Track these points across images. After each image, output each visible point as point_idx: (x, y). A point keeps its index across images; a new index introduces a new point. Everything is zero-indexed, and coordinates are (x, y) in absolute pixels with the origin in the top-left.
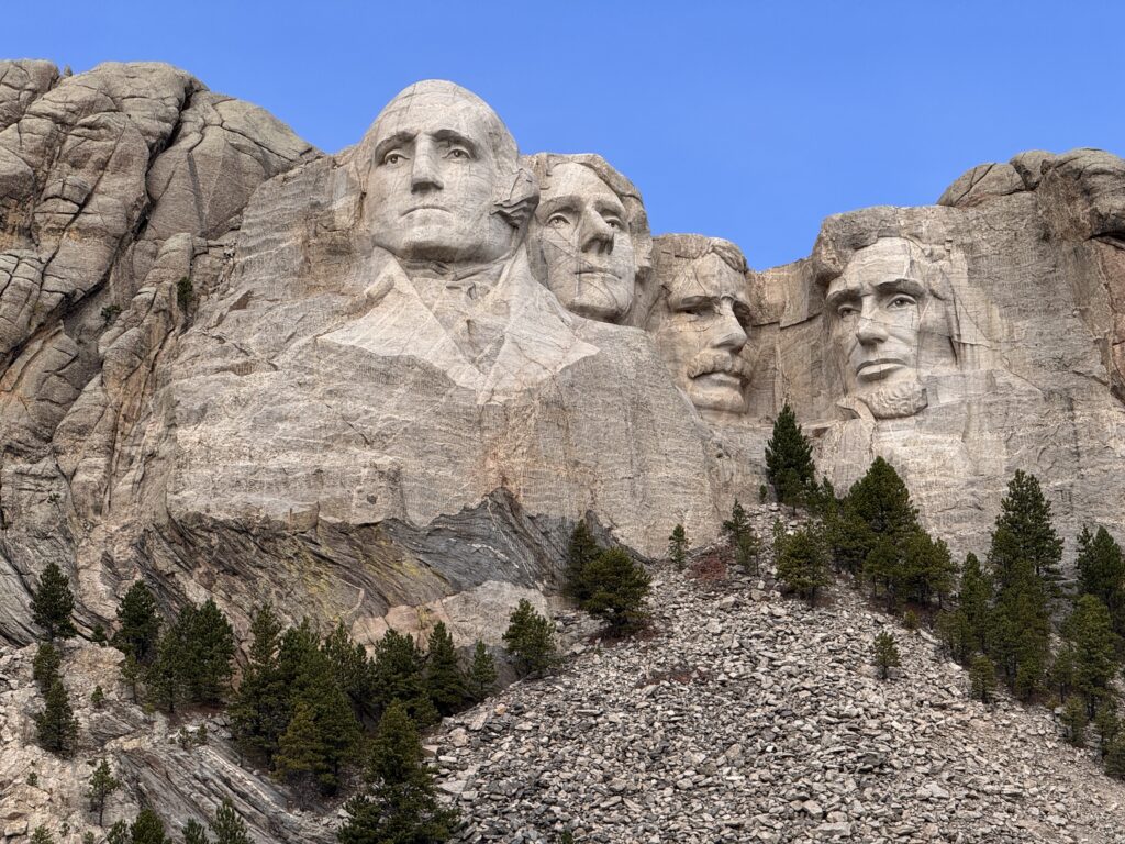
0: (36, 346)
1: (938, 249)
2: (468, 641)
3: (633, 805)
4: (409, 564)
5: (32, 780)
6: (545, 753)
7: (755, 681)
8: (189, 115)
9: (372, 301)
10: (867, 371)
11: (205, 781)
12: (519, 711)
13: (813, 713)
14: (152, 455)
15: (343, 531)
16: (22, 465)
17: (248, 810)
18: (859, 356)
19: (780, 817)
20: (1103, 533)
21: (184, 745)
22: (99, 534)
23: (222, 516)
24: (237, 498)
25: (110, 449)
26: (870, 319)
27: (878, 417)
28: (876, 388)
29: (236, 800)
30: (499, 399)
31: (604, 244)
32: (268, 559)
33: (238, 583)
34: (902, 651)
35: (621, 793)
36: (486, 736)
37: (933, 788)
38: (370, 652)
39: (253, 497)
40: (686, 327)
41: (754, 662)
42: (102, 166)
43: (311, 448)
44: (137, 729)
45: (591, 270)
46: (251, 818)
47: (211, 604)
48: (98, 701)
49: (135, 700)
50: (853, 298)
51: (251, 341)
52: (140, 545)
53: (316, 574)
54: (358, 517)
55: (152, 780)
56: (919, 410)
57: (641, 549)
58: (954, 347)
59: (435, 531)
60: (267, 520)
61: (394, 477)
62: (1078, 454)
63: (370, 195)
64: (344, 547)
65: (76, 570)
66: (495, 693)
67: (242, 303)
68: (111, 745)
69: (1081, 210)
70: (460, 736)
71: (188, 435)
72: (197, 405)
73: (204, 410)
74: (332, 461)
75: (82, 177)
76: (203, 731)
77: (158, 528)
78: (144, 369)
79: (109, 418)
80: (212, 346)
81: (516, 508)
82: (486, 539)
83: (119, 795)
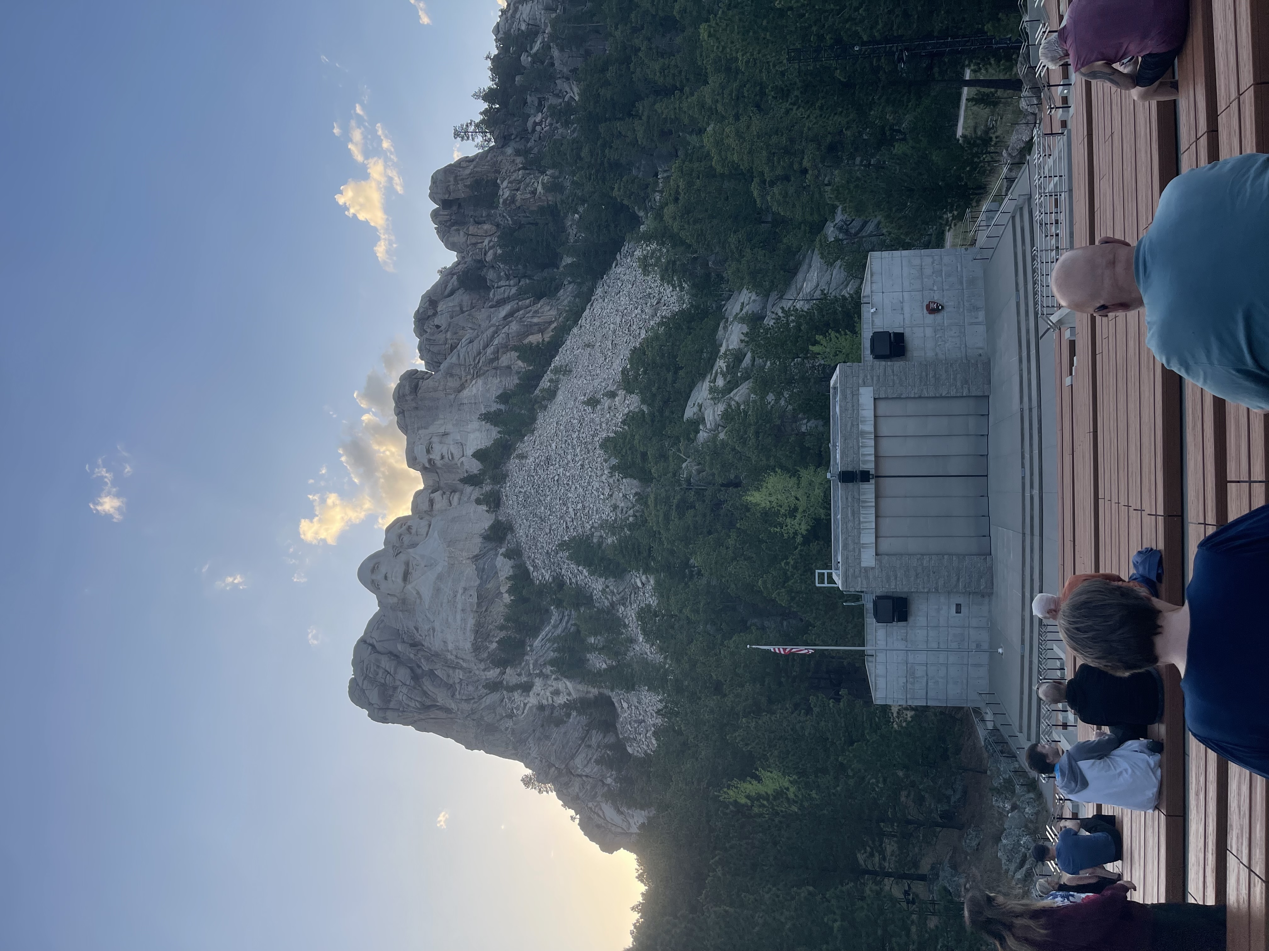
0: (425, 688)
1: (418, 437)
2: (511, 570)
3: (554, 527)
4: (489, 586)
5: (538, 695)
6: (540, 551)
7: (525, 492)
8: (368, 641)
9: (418, 593)
10: (450, 458)
11: (542, 646)
12: (529, 557)
13: (533, 476)
14: (456, 656)
15: (479, 605)
16: (457, 693)
17: (550, 634)
18: (446, 460)
19: (558, 487)
20: (497, 398)
21: (532, 651)
22: (477, 672)
23: (473, 638)
24: (468, 633)
25: (454, 668)
26: (436, 456)
27: (463, 456)
28: (455, 456)
29: (547, 637)
30: (446, 559)
31: (409, 528)
32: (486, 625)
33: (491, 634)
34: (520, 452)
35: (550, 530)
36: (535, 567)
37: (554, 446)
38: (512, 598)
39: (468, 629)
40: (437, 506)
41: (520, 492)
42: (378, 667)
43: (456, 612)
44: (528, 664)
45: (417, 532)
46: (553, 633)
47: (497, 642)
48: (519, 675)
49: (521, 664)
50: (430, 461)
51: (427, 627)
52: (481, 661)
53: (491, 612)
54: (475, 600)
55: (541, 661)
56: (462, 445)
57: (492, 522)
58: (445, 434)
59: (481, 578)
60: (474, 625)
61: (465, 589)
62: (475, 403)
63: (389, 592)
64: (483, 604)
65: (487, 679)
66: (525, 563)
67: (417, 629)
68: (532, 672)
69: (409, 398)
70: (535, 574)
71: (451, 646)
72: (443, 643)
73: (444, 642)
74: (460, 606)
75: (381, 672)
76: (529, 646)
77: (476, 656)
78: (433, 658)
79: (445, 668)
80: (427, 638)
81: (476, 556)
82: (484, 565)
83: (544, 670)
